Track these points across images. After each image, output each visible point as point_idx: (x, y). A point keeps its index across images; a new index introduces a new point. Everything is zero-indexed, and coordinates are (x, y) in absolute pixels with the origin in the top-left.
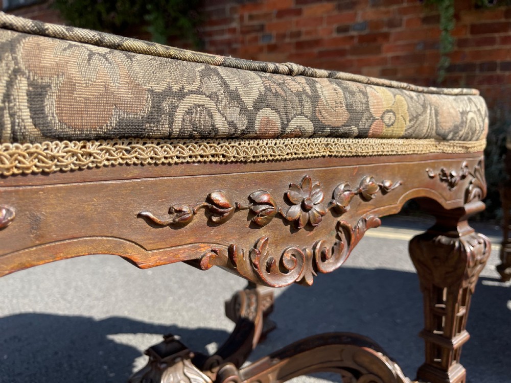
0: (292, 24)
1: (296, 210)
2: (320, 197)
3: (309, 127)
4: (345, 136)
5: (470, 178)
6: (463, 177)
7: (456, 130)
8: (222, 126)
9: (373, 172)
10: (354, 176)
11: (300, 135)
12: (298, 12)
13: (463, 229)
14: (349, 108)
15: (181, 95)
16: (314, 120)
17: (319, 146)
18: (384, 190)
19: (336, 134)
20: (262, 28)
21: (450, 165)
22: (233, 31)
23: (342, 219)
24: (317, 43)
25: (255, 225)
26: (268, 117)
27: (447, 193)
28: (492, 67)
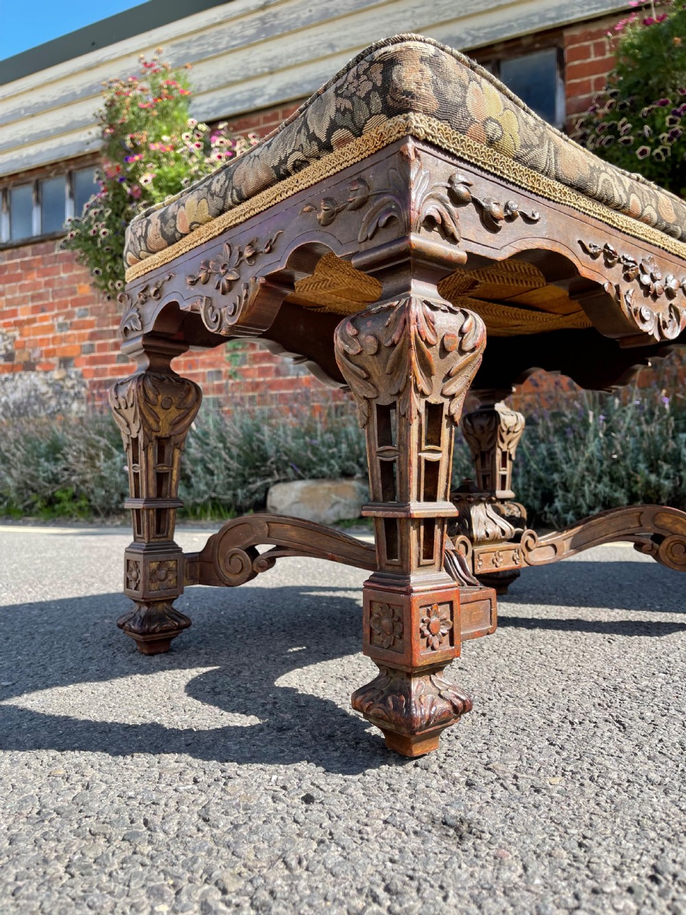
1: (647, 279)
2: (659, 275)
4: (672, 233)
10: (678, 273)
11: (649, 220)
15: (599, 171)
16: (657, 213)
17: (658, 238)
23: (673, 302)
25: (627, 277)
26: (635, 201)
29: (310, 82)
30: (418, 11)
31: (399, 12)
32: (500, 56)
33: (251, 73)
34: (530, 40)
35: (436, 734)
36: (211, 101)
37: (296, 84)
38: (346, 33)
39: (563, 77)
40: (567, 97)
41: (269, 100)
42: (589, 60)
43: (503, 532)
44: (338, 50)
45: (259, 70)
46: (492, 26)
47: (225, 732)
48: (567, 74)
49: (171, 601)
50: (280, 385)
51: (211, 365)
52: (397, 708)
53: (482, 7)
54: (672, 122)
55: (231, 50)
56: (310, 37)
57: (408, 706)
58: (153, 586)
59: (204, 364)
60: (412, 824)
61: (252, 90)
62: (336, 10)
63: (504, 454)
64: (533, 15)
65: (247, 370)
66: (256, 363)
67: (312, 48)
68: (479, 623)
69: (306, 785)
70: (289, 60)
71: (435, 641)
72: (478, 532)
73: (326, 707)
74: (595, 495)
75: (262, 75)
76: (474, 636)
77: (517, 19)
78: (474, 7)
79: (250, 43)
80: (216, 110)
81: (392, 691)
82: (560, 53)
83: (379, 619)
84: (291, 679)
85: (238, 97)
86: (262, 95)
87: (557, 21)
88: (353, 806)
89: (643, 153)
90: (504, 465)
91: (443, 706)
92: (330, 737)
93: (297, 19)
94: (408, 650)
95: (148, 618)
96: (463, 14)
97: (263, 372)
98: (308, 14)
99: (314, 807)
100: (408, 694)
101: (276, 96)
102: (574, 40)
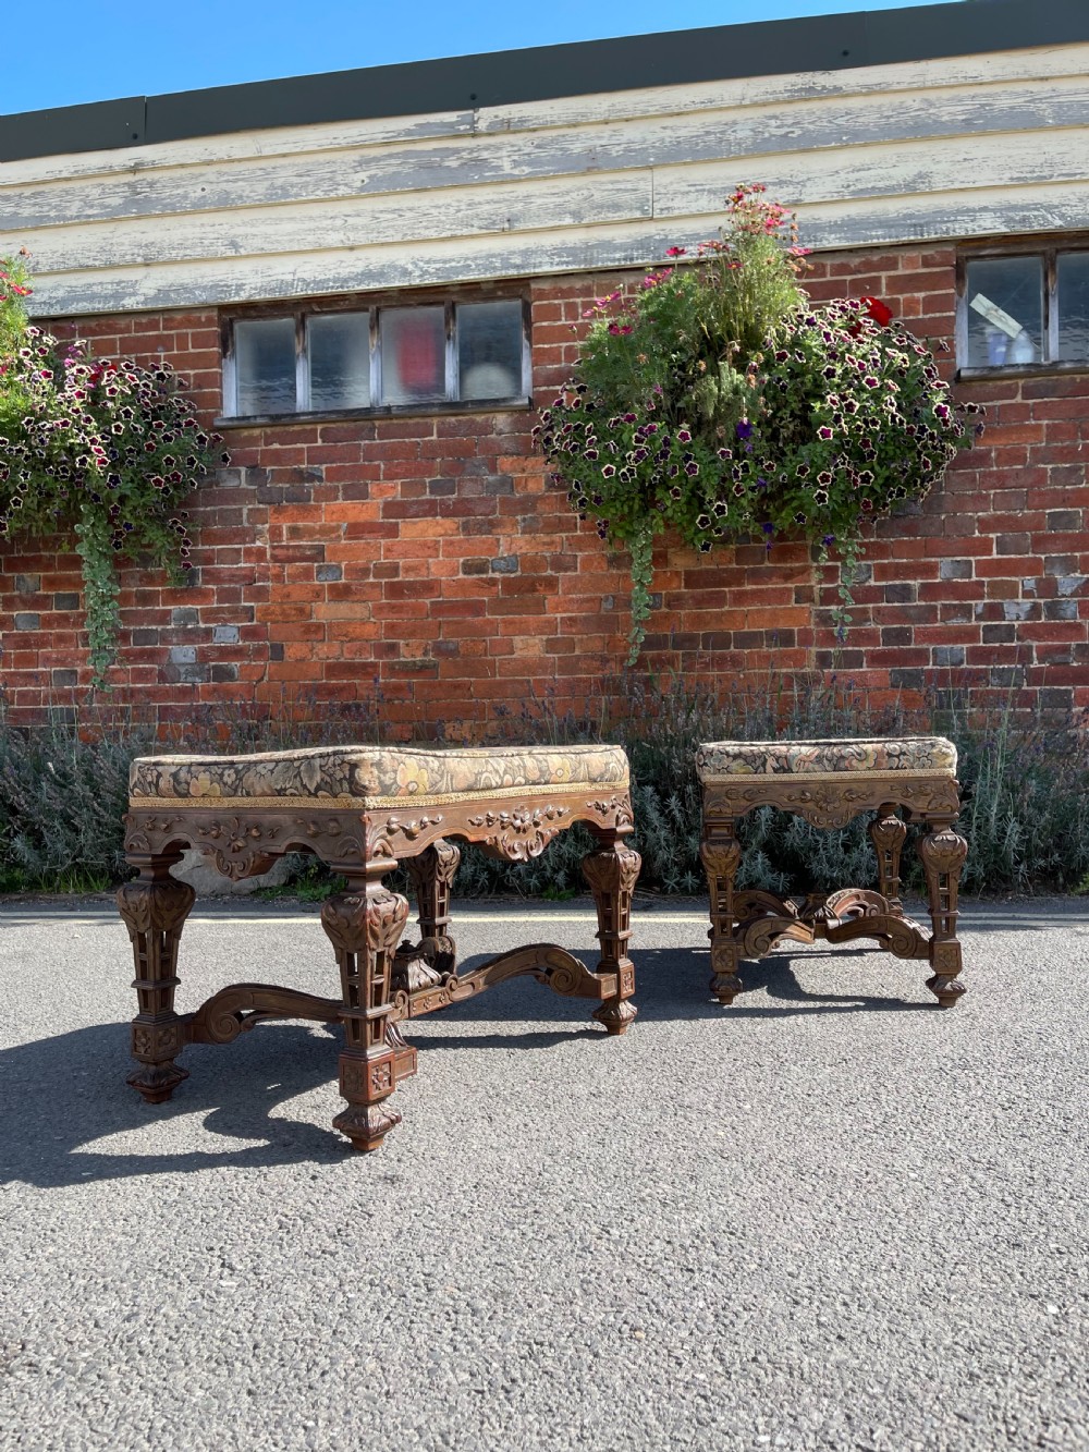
0: (378, 551)
1: (518, 823)
2: (528, 816)
3: (523, 781)
4: (538, 784)
5: (618, 808)
6: (613, 807)
7: (602, 776)
8: (494, 784)
9: (554, 803)
10: (543, 806)
11: (520, 785)
12: (392, 531)
13: (619, 845)
14: (540, 770)
15: (482, 773)
16: (525, 777)
17: (527, 790)
18: (560, 814)
19: (534, 783)
20: (319, 553)
21: (602, 799)
22: (260, 554)
23: (539, 829)
24: (429, 587)
25: (503, 828)
26: (508, 778)
27: (601, 818)
28: (722, 641)
29: (204, 288)
30: (351, 221)
31: (326, 218)
32: (455, 298)
33: (116, 260)
34: (491, 286)
35: (382, 1136)
36: (56, 289)
37: (185, 288)
38: (254, 231)
39: (529, 337)
40: (534, 364)
41: (144, 303)
42: (559, 323)
43: (432, 980)
44: (243, 252)
45: (128, 258)
46: (445, 262)
47: (249, 1151)
48: (534, 337)
49: (171, 1059)
50: (166, 695)
51: (59, 662)
52: (360, 1124)
53: (432, 233)
54: (638, 440)
55: (84, 221)
56: (203, 225)
57: (367, 1123)
58: (161, 1050)
59: (47, 660)
60: (370, 1180)
61: (118, 284)
62: (240, 197)
63: (442, 884)
64: (493, 256)
65: (116, 671)
66: (131, 663)
67: (206, 242)
68: (406, 1070)
69: (311, 1171)
70: (174, 253)
71: (381, 1085)
72: (412, 984)
73: (310, 1129)
74: (560, 856)
75: (133, 265)
76: (403, 1078)
77: (476, 258)
78: (422, 231)
79: (112, 216)
80: (63, 302)
81: (356, 1115)
82: (527, 306)
83: (349, 1076)
84: (278, 1111)
85: (96, 289)
86: (134, 294)
87: (522, 272)
88: (338, 1177)
89: (608, 471)
90: (442, 894)
91: (385, 1120)
92: (318, 1146)
93: (185, 197)
94: (366, 1092)
95: (157, 1076)
96: (410, 238)
97: (140, 675)
98: (199, 193)
99: (319, 1180)
100: (366, 1116)
101: (155, 298)
102: (542, 295)
